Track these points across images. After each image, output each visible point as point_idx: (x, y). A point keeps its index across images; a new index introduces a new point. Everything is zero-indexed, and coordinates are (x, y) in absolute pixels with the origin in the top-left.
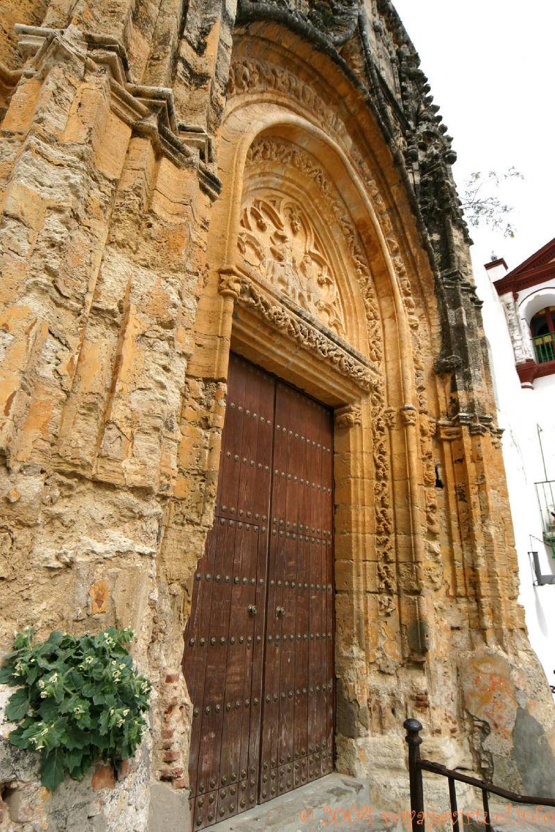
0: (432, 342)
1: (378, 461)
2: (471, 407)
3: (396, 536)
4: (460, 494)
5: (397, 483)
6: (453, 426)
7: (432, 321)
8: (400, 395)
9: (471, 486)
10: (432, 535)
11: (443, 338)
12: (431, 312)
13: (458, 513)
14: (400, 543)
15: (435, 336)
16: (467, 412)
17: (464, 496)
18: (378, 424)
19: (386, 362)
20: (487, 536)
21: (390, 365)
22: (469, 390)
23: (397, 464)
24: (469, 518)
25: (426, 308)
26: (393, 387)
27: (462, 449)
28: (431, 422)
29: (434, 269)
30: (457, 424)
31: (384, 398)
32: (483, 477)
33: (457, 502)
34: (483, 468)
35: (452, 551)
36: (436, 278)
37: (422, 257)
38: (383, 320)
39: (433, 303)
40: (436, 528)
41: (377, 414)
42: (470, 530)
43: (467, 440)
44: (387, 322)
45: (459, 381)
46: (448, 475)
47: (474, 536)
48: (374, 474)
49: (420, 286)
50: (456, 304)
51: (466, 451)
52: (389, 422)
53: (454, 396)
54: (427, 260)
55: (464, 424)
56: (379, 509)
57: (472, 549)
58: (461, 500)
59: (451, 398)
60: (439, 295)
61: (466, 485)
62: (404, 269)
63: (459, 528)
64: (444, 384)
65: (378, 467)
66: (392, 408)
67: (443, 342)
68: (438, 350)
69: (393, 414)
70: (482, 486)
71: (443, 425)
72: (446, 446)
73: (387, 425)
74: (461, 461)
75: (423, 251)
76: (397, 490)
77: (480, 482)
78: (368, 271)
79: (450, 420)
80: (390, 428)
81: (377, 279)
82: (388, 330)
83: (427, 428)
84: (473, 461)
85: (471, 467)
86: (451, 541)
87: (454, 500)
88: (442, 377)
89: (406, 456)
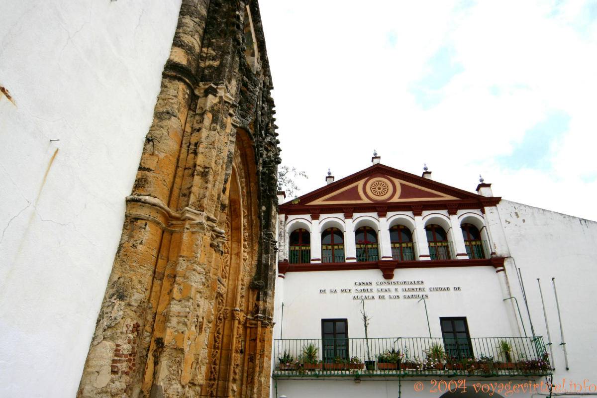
0: (251, 269)
1: (217, 338)
2: (264, 311)
3: (218, 382)
4: (251, 358)
5: (223, 351)
6: (253, 320)
7: (254, 257)
8: (233, 301)
9: (257, 355)
10: (234, 380)
11: (258, 268)
12: (254, 252)
13: (248, 369)
14: (220, 386)
15: (253, 266)
16: (262, 314)
17: (253, 359)
18: (220, 316)
19: (229, 280)
20: (260, 382)
21: (231, 283)
22: (265, 301)
23: (225, 340)
24: (254, 372)
25: (252, 249)
26: (230, 295)
27: (256, 334)
28: (244, 316)
29: (261, 230)
30: (256, 319)
31: (224, 301)
32: (264, 350)
33: (248, 362)
34: (264, 346)
35: (241, 390)
36: (261, 235)
37: (256, 222)
38: (231, 255)
39: (256, 247)
40: (237, 377)
41: (220, 311)
42: (253, 378)
43: (260, 329)
44: (233, 256)
45: (261, 296)
46: (247, 347)
47: (254, 382)
48: (213, 346)
49: (252, 236)
50: (267, 252)
51: (258, 336)
52: (225, 316)
53: (257, 303)
54: (258, 224)
55: (260, 320)
56: (213, 366)
57: (252, 388)
58: (251, 361)
59: (255, 304)
60: (260, 244)
61: (255, 354)
62: (247, 226)
63: (247, 377)
64: (253, 295)
65: (216, 341)
66: (228, 308)
67: (257, 271)
68: (253, 275)
69: (228, 312)
70: (262, 356)
71: (249, 319)
72: (248, 331)
73: (224, 317)
74: (255, 340)
75: (258, 219)
76: (223, 355)
77: (261, 353)
78: (230, 226)
79: (253, 316)
80: (225, 319)
81: (233, 231)
82: (233, 261)
83: (242, 320)
84: (260, 341)
85: (259, 344)
86: (242, 384)
87: (247, 361)
88: (253, 291)
89: (231, 336)
